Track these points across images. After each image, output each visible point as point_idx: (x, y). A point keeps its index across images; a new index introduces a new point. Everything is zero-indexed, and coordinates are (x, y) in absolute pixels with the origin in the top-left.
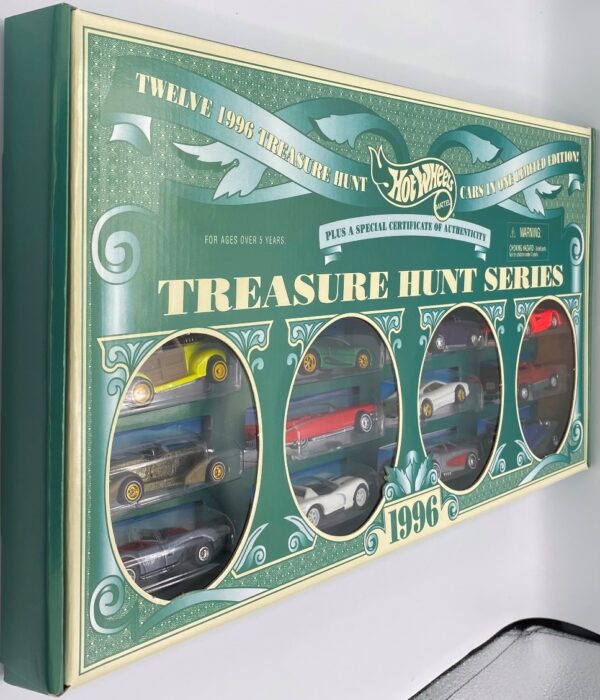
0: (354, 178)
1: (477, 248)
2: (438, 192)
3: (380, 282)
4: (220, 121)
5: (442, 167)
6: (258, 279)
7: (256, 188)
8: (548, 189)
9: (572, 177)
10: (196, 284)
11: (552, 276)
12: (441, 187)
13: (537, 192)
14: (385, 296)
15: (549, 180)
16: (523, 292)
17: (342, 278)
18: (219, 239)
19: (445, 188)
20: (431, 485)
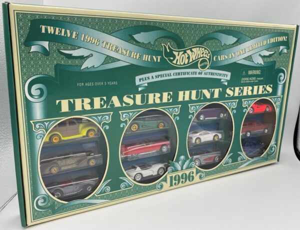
0: (154, 57)
1: (222, 80)
2: (201, 59)
3: (168, 96)
4: (82, 39)
5: (203, 49)
6: (105, 98)
7: (102, 64)
8: (267, 53)
9: (281, 47)
10: (74, 101)
11: (265, 89)
12: (203, 57)
13: (260, 55)
14: (171, 101)
15: (267, 50)
16: (248, 96)
17: (148, 96)
18: (84, 84)
19: (205, 57)
20: (191, 167)
